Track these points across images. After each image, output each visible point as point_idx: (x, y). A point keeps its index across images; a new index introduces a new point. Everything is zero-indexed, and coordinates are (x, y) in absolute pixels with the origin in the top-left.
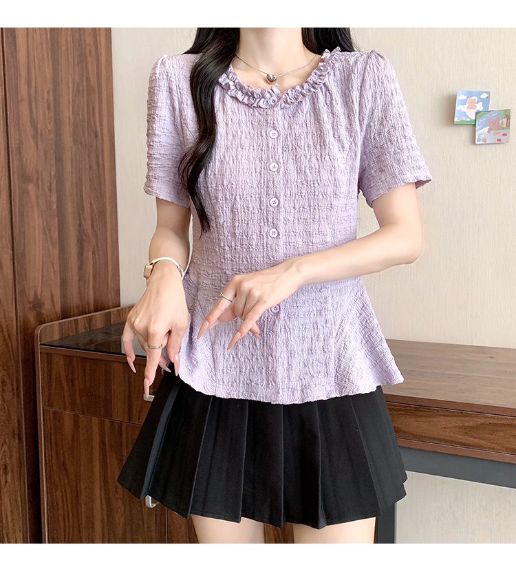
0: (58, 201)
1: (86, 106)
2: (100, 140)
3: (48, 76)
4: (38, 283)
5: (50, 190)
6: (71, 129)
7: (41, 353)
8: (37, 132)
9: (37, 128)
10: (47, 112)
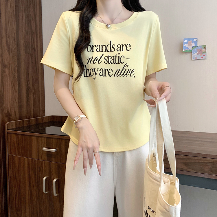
0: (18, 75)
1: (30, 39)
2: (36, 52)
3: (14, 28)
4: (9, 106)
5: (15, 71)
6: (24, 48)
7: (7, 133)
8: (9, 49)
9: (9, 47)
10: (14, 41)
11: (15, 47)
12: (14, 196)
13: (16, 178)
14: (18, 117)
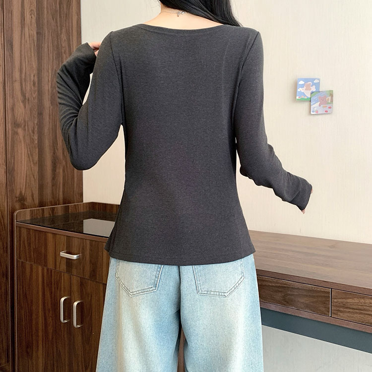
0: (38, 138)
3: (34, 66)
4: (23, 186)
5: (33, 133)
6: (50, 97)
7: (16, 226)
8: (25, 99)
9: (25, 96)
10: (33, 87)
11: (34, 96)
14: (37, 202)
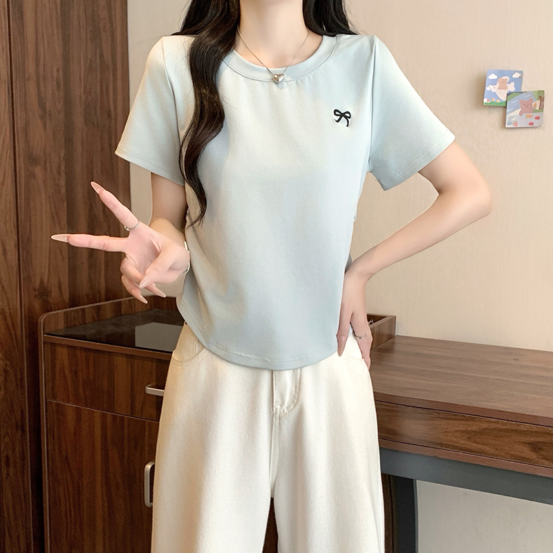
2: (113, 121)
3: (58, 52)
4: (45, 270)
5: (59, 173)
6: (83, 109)
7: (44, 343)
8: (45, 112)
9: (45, 108)
10: (56, 91)
11: (59, 108)
12: (63, 508)
13: (68, 464)
14: (66, 296)
